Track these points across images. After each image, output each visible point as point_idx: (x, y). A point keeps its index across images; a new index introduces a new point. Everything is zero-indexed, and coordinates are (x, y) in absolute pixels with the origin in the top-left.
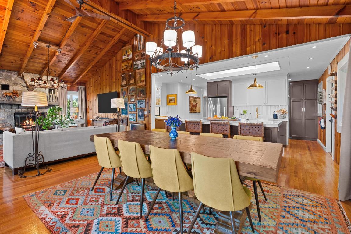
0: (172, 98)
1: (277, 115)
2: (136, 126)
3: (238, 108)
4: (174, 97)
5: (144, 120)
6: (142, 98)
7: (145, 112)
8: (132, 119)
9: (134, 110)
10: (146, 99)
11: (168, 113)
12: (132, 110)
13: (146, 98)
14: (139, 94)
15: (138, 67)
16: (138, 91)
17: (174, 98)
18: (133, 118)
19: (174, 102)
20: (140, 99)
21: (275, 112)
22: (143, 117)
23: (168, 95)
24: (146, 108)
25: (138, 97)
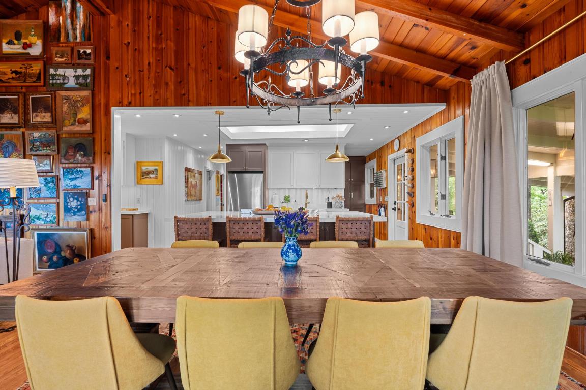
0: (152, 168)
1: (331, 202)
2: (56, 237)
3: (276, 192)
4: (156, 167)
5: (87, 220)
6: (79, 165)
7: (89, 199)
8: (39, 218)
9: (49, 195)
10: (92, 169)
11: (139, 201)
12: (42, 195)
13: (93, 165)
14: (67, 152)
15: (64, 84)
16: (63, 146)
17: (156, 169)
18: (43, 217)
19: (156, 178)
20: (73, 165)
21: (328, 198)
22: (84, 212)
23: (141, 162)
24: (93, 188)
25: (63, 161)
